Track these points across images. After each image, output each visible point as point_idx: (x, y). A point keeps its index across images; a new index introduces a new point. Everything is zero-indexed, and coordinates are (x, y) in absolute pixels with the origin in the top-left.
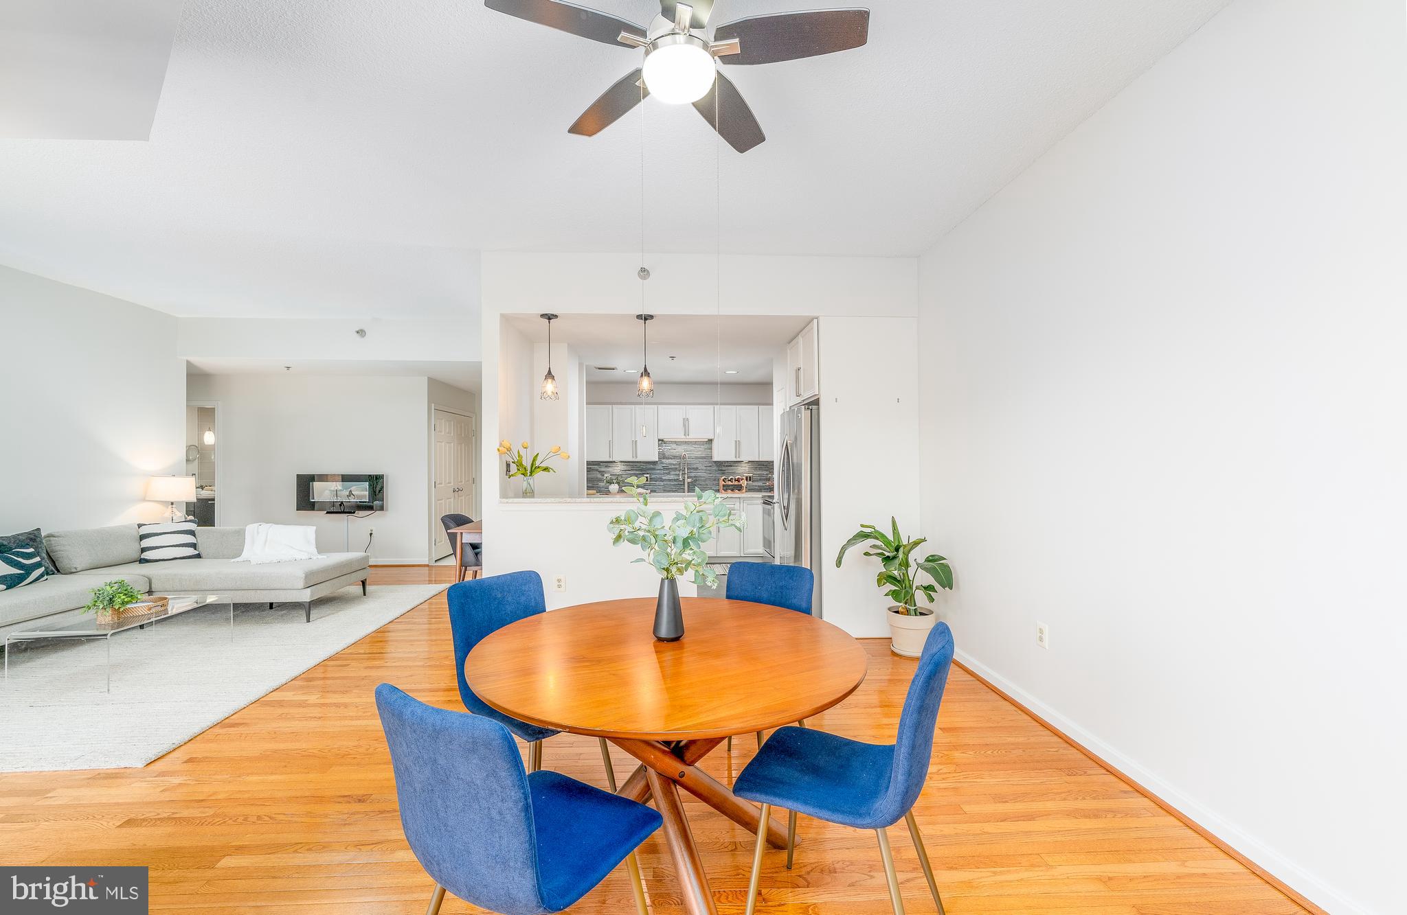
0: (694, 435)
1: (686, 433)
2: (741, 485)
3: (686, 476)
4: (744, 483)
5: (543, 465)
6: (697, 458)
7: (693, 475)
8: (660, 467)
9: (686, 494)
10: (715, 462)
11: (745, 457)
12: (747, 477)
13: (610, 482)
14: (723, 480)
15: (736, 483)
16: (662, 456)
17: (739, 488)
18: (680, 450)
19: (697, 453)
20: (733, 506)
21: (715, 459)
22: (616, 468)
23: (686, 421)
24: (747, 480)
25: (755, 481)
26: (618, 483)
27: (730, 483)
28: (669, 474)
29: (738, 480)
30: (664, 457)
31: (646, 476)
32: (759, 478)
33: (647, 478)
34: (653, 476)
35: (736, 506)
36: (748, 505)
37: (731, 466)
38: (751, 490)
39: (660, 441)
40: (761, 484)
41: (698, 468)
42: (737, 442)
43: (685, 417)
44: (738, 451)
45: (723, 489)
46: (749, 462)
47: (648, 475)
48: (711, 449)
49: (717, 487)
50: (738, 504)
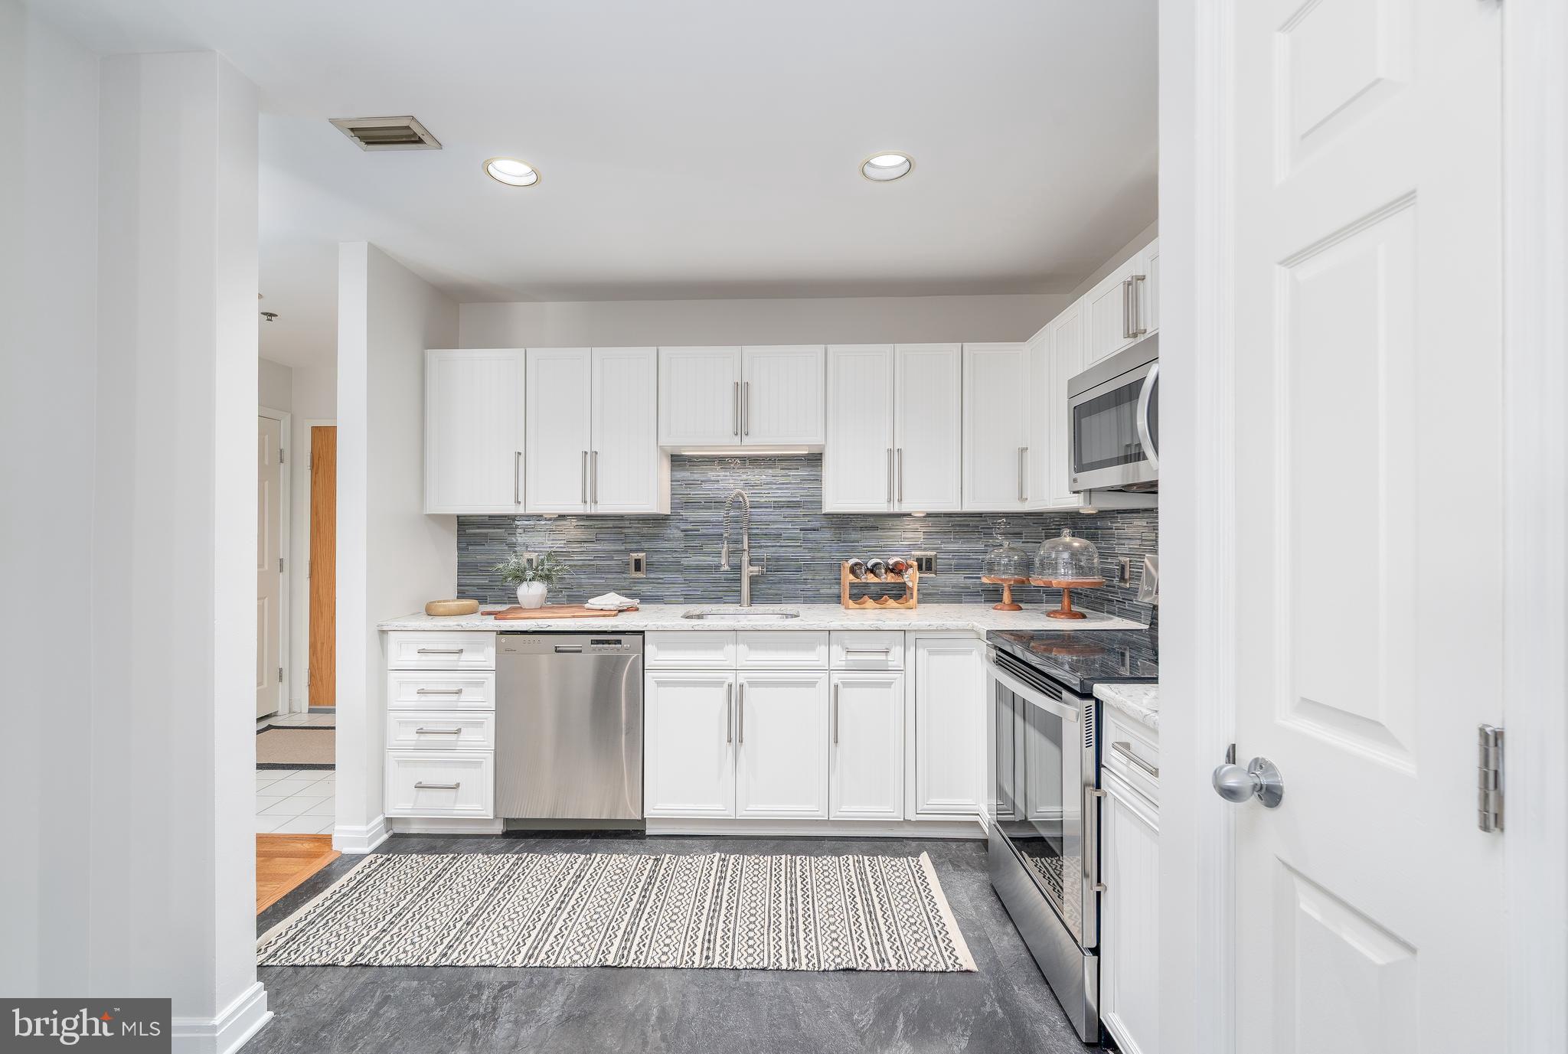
0: (764, 439)
1: (741, 429)
2: (904, 583)
3: (746, 558)
4: (912, 577)
6: (778, 506)
7: (764, 553)
8: (675, 532)
9: (746, 609)
10: (829, 516)
11: (918, 502)
12: (919, 560)
14: (853, 571)
15: (890, 578)
16: (682, 502)
17: (899, 593)
18: (729, 484)
19: (777, 492)
20: (882, 657)
21: (831, 508)
22: (553, 536)
23: (742, 392)
24: (920, 568)
25: (943, 571)
27: (871, 578)
28: (696, 551)
29: (897, 570)
30: (688, 504)
31: (635, 555)
32: (953, 562)
33: (638, 562)
34: (656, 558)
35: (890, 658)
36: (930, 653)
37: (876, 528)
38: (926, 597)
39: (678, 461)
40: (959, 579)
41: (778, 536)
42: (895, 457)
43: (745, 380)
44: (895, 485)
45: (851, 596)
46: (929, 515)
47: (641, 555)
48: (818, 480)
49: (835, 590)
50: (897, 651)
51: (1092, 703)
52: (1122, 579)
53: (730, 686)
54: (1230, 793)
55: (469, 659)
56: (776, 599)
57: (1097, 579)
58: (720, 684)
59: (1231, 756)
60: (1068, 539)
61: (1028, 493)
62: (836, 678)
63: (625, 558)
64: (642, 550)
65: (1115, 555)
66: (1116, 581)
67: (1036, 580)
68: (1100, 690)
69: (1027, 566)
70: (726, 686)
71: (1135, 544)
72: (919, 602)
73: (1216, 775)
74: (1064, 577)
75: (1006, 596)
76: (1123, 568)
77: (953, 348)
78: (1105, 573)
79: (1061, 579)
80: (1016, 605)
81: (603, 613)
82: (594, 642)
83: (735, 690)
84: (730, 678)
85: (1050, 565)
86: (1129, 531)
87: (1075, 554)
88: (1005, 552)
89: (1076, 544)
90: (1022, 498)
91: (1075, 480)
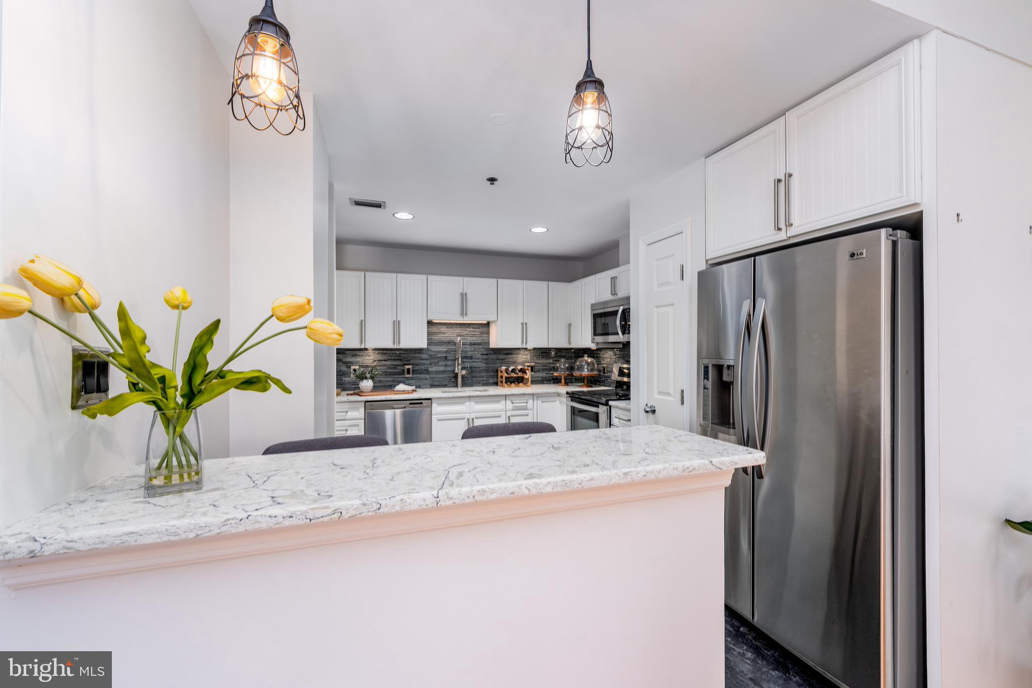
1: (463, 313)
2: (525, 376)
3: (459, 367)
4: (528, 374)
5: (243, 366)
6: (471, 344)
7: (468, 365)
8: (426, 356)
9: (460, 389)
10: (493, 349)
11: (531, 344)
12: (531, 368)
13: (362, 377)
14: (505, 372)
15: (520, 374)
16: (431, 342)
17: (519, 381)
18: (452, 334)
19: (472, 339)
20: (525, 404)
21: (493, 345)
22: (367, 358)
23: (464, 297)
24: (531, 370)
25: (538, 371)
26: (372, 378)
27: (512, 375)
28: (437, 364)
29: (521, 371)
30: (434, 344)
31: (407, 367)
32: (541, 368)
33: (408, 370)
34: (417, 368)
35: (528, 404)
36: (542, 402)
37: (511, 354)
38: (534, 382)
39: (430, 323)
40: (543, 374)
41: (471, 358)
42: (524, 326)
43: (465, 292)
44: (524, 337)
45: (506, 382)
46: (534, 349)
47: (410, 367)
48: (488, 333)
49: (495, 380)
50: (530, 401)
51: (609, 407)
52: (604, 373)
53: (468, 419)
54: (647, 412)
55: (351, 414)
56: (471, 385)
57: (596, 373)
58: (464, 419)
59: (647, 405)
60: (586, 358)
61: (572, 341)
62: (509, 414)
63: (402, 368)
64: (410, 364)
65: (601, 364)
66: (602, 373)
67: (576, 373)
68: (611, 403)
69: (571, 368)
70: (466, 419)
71: (609, 360)
72: (531, 384)
73: (644, 409)
74: (585, 372)
75: (563, 381)
76: (604, 368)
77: (545, 283)
78: (599, 370)
79: (584, 373)
80: (567, 384)
81: (404, 392)
82: (410, 404)
83: (471, 420)
84: (468, 416)
85: (581, 368)
86: (606, 356)
87: (588, 364)
88: (563, 364)
89: (589, 360)
90: (570, 343)
91: (594, 339)
